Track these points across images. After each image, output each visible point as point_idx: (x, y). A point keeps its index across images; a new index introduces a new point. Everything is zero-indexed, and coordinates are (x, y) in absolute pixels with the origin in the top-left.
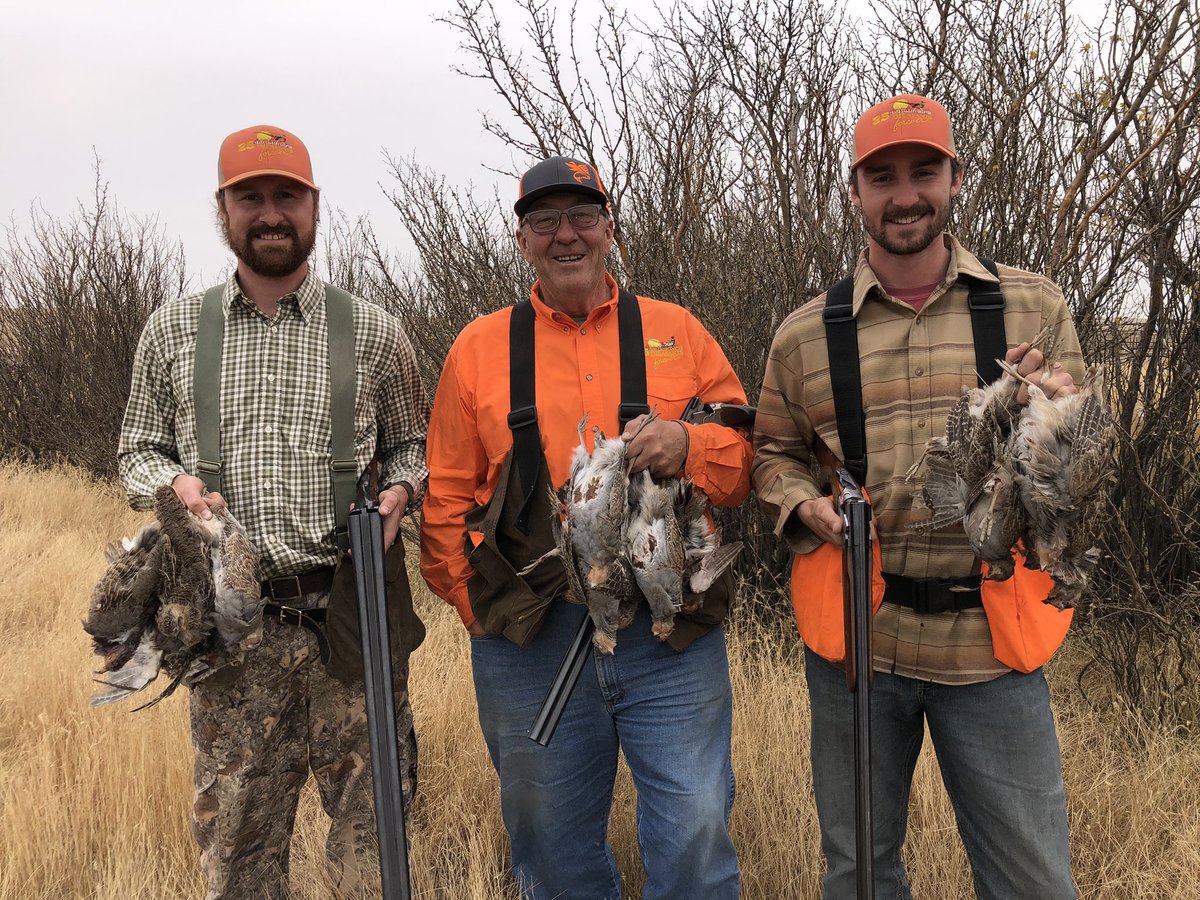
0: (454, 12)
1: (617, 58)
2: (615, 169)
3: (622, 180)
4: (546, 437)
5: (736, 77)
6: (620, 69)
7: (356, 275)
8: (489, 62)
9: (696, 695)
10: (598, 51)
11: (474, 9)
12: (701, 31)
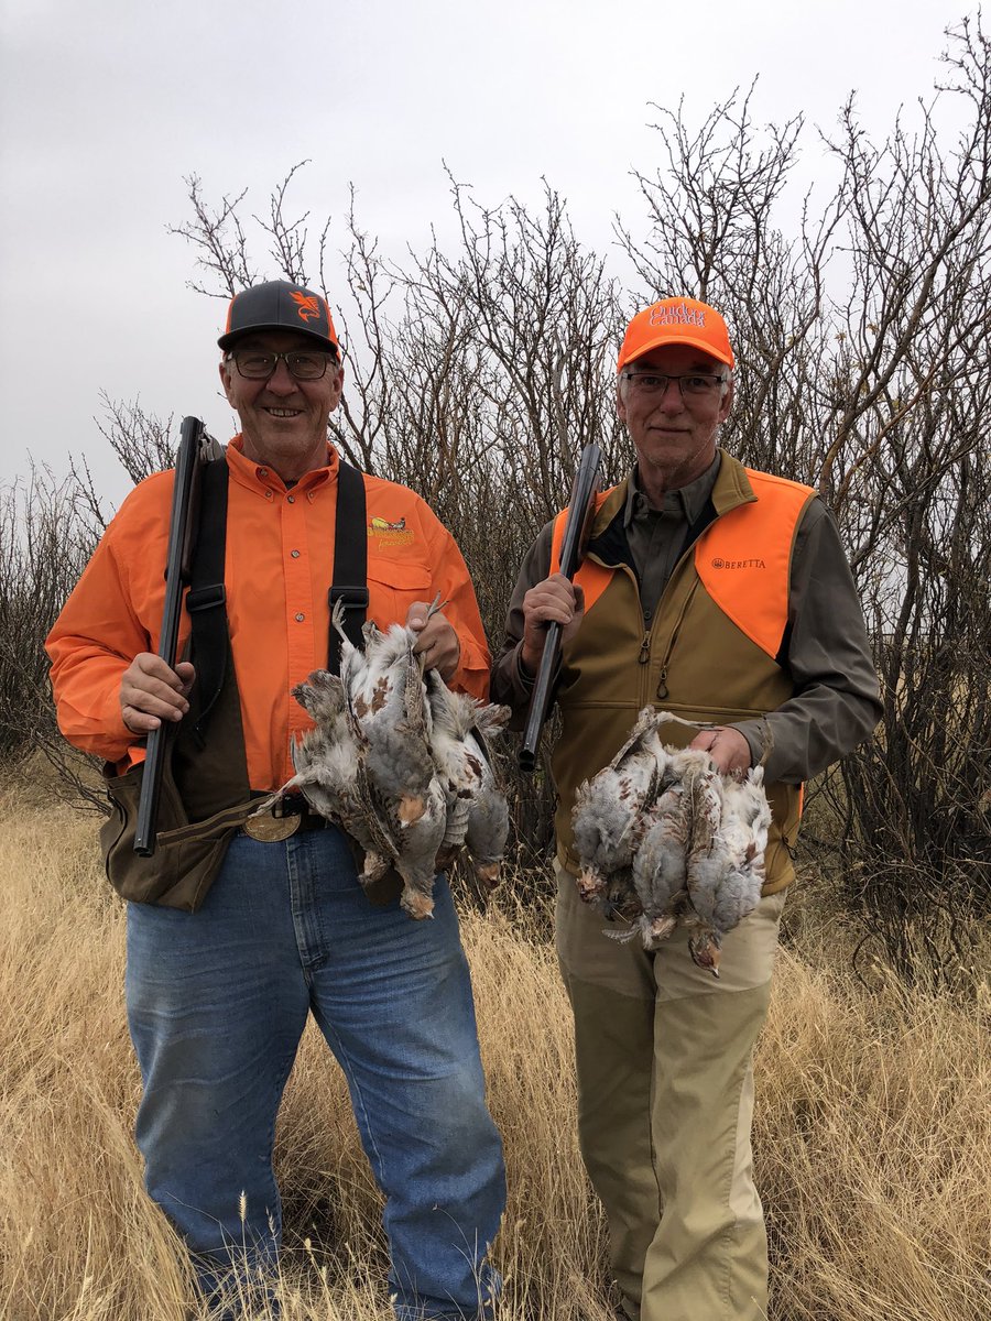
0: (193, 224)
1: (368, 288)
2: (366, 408)
3: (374, 420)
4: (237, 618)
5: (493, 334)
6: (372, 299)
7: (61, 537)
8: (230, 282)
9: (425, 957)
10: (350, 281)
11: (216, 224)
12: (455, 283)
